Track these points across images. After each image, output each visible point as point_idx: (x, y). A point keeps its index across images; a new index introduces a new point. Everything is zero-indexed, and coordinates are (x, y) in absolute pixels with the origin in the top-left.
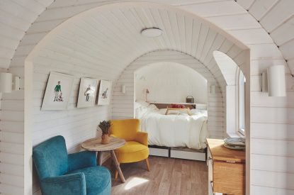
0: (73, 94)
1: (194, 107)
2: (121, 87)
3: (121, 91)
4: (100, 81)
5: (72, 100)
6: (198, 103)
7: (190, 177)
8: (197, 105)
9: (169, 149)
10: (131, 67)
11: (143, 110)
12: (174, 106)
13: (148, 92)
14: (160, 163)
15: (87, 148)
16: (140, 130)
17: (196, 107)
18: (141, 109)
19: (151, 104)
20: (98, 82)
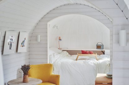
1: (103, 53)
3: (36, 40)
6: (108, 49)
13: (60, 40)
17: (106, 53)
18: (54, 56)
19: (63, 51)
20: (18, 33)
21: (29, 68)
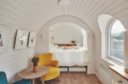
0: (12, 40)
1: (76, 45)
2: (42, 36)
3: (42, 38)
4: (30, 32)
5: (11, 45)
6: (77, 43)
7: (82, 82)
8: (77, 44)
9: (68, 67)
10: (47, 25)
11: (53, 48)
12: (68, 45)
13: (53, 38)
14: (64, 75)
15: (23, 77)
16: (53, 59)
17: (77, 45)
18: (52, 47)
19: (55, 44)
20: (29, 33)
21: (39, 60)
